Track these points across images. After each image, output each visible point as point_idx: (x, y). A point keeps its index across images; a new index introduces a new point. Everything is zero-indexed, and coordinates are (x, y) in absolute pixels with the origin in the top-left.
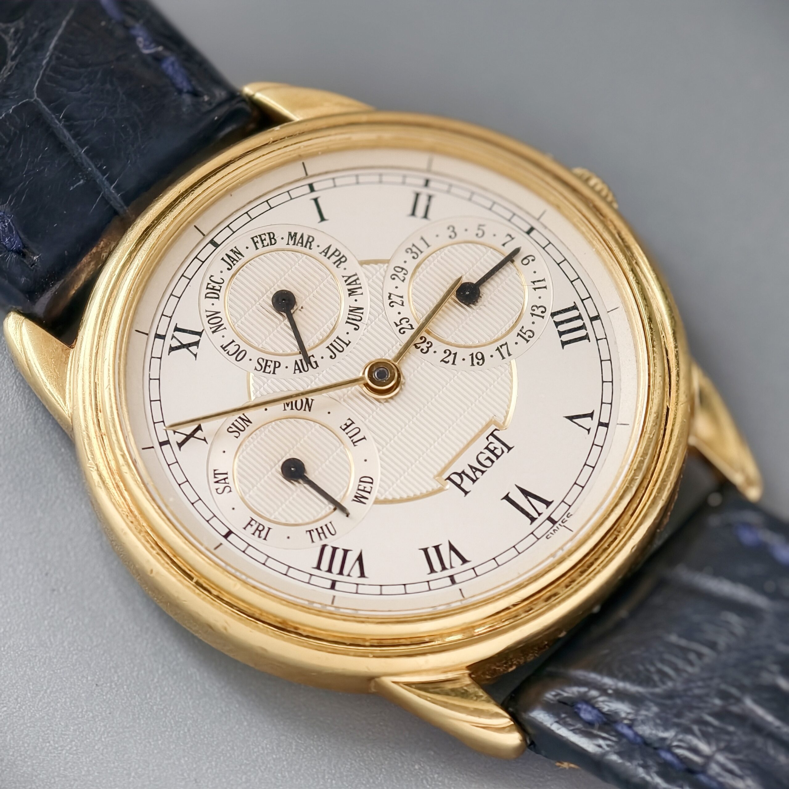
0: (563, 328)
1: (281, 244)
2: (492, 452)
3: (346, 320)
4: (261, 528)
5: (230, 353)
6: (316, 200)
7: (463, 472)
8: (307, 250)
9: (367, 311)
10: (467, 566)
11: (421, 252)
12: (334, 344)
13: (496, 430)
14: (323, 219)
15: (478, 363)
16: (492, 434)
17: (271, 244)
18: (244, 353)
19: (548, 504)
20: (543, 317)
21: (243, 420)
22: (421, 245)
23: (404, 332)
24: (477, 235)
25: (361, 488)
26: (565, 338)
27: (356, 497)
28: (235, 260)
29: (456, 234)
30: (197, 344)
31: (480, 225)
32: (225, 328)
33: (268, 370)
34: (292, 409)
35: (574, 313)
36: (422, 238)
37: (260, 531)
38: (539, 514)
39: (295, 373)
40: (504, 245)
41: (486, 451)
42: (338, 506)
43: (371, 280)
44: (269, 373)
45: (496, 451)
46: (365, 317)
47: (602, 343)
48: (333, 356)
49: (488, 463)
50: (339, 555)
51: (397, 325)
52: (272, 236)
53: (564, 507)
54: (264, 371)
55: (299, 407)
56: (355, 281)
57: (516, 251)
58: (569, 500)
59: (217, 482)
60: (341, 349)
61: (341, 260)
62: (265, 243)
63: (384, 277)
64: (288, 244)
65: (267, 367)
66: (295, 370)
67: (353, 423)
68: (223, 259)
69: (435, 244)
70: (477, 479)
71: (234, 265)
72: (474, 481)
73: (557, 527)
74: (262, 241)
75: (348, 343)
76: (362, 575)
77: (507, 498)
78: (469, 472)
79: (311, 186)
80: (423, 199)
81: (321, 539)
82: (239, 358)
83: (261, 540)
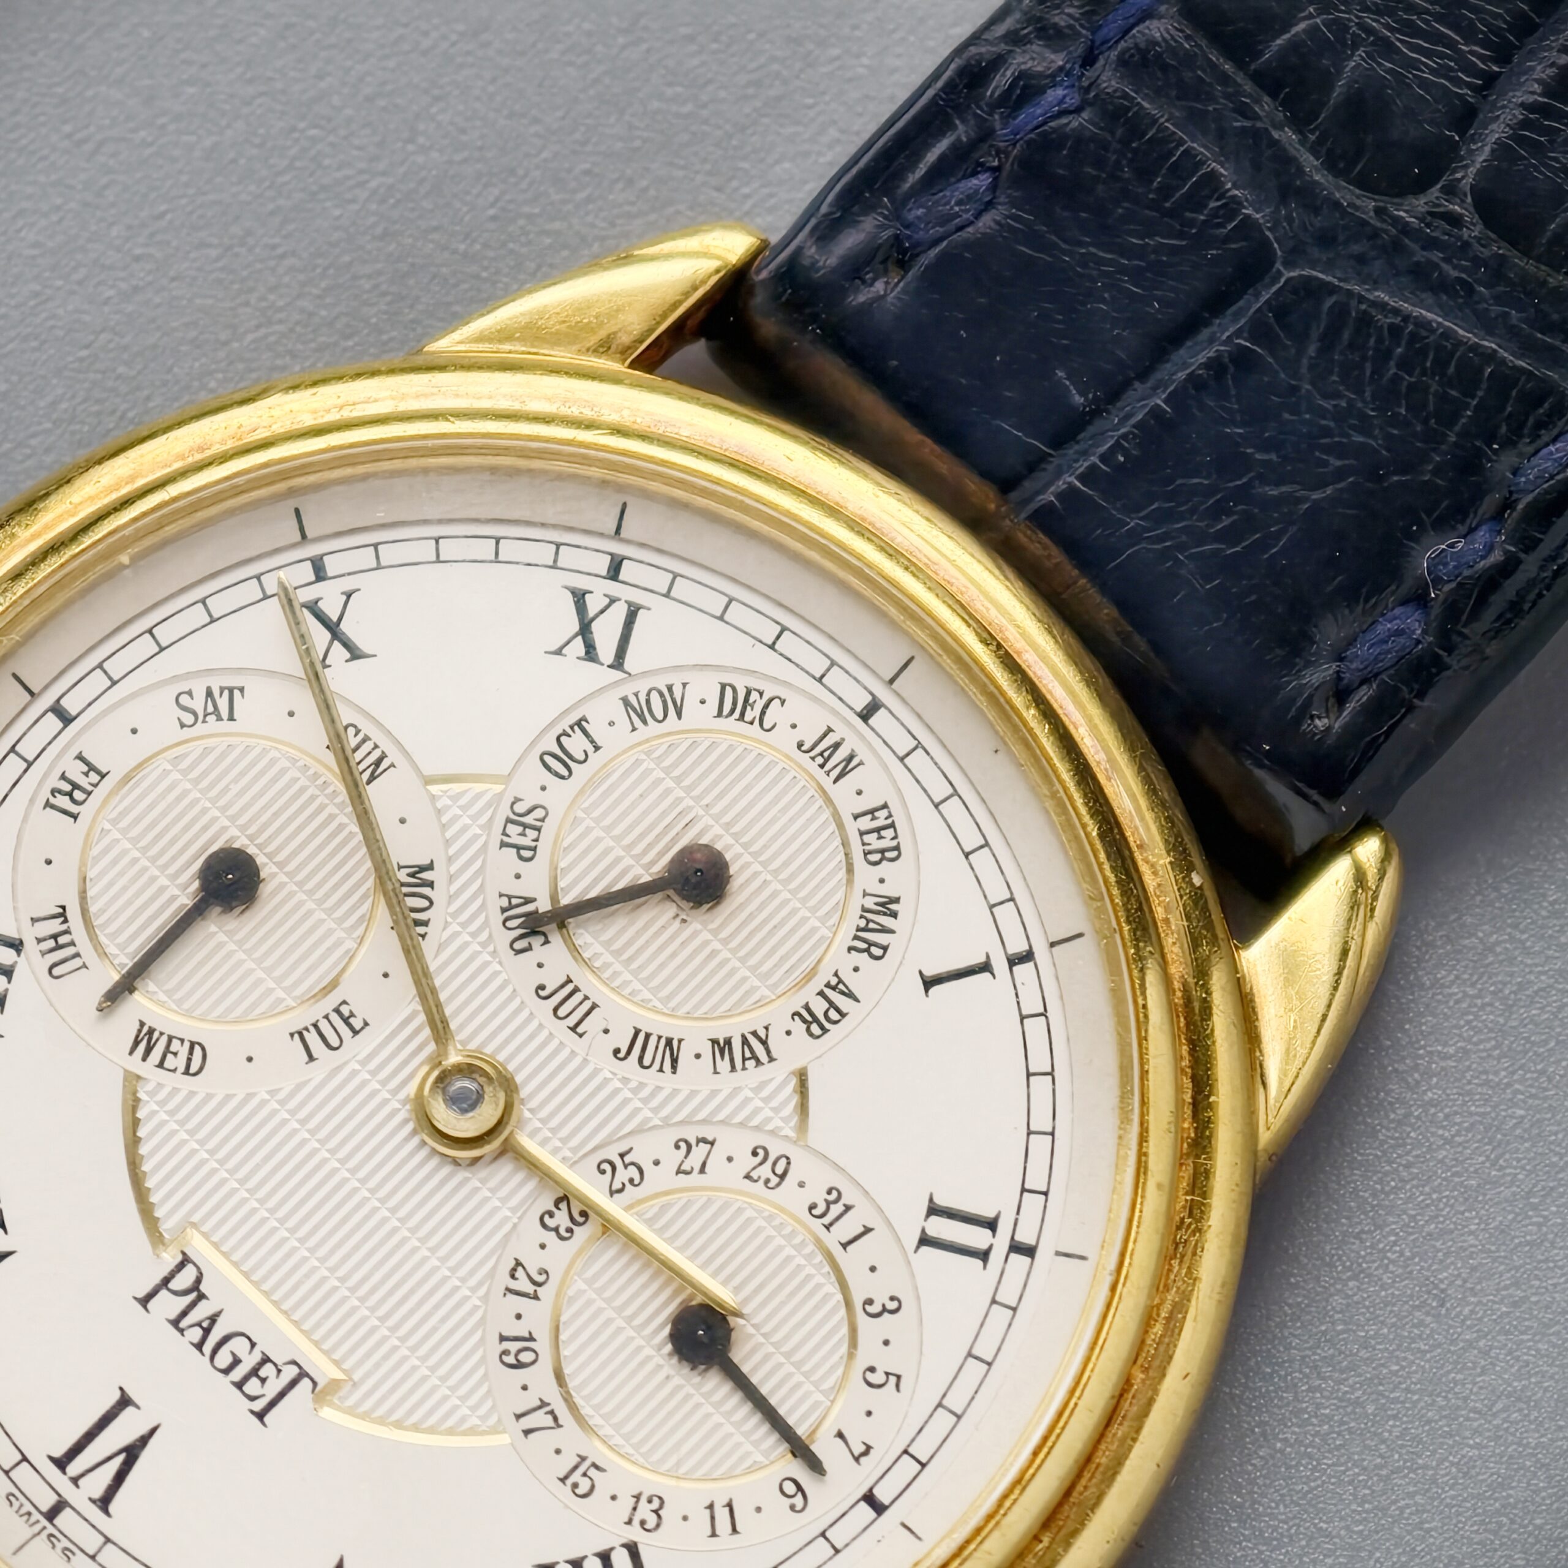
1: (866, 876)
2: (254, 1372)
3: (645, 1029)
4: (78, 795)
5: (563, 739)
6: (985, 967)
7: (202, 1297)
8: (845, 935)
9: (666, 1081)
11: (829, 1227)
12: (578, 997)
13: (315, 1384)
14: (929, 983)
15: (506, 1352)
16: (303, 1374)
17: (866, 854)
18: (565, 773)
19: (104, 1502)
20: (629, 1522)
21: (378, 763)
22: (847, 1228)
23: (603, 1172)
24: (872, 1369)
25: (175, 1045)
27: (151, 1031)
28: (827, 760)
29: (876, 1315)
30: (590, 653)
31: (899, 1377)
32: (634, 729)
33: (513, 830)
36: (867, 1230)
37: (70, 794)
39: (501, 895)
40: (840, 1435)
41: (256, 1357)
42: (126, 985)
43: (751, 1095)
44: (504, 834)
45: (254, 1381)
48: (542, 993)
49: (224, 1358)
51: (622, 1156)
52: (888, 855)
53: (91, 1542)
54: (509, 821)
56: (754, 1056)
57: (815, 1466)
58: (109, 1555)
59: (209, 693)
60: (562, 1012)
61: (813, 1023)
62: (871, 838)
63: (757, 1128)
64: (865, 894)
65: (520, 829)
66: (510, 897)
67: (356, 1032)
68: (830, 730)
69: (853, 1262)
70: (181, 1331)
71: (813, 758)
72: (175, 1323)
73: (38, 1522)
74: (878, 830)
75: (580, 1030)
77: (124, 1402)
78: (201, 1312)
79: (1027, 957)
80: (977, 1237)
81: (39, 941)
82: (548, 759)
83: (45, 794)
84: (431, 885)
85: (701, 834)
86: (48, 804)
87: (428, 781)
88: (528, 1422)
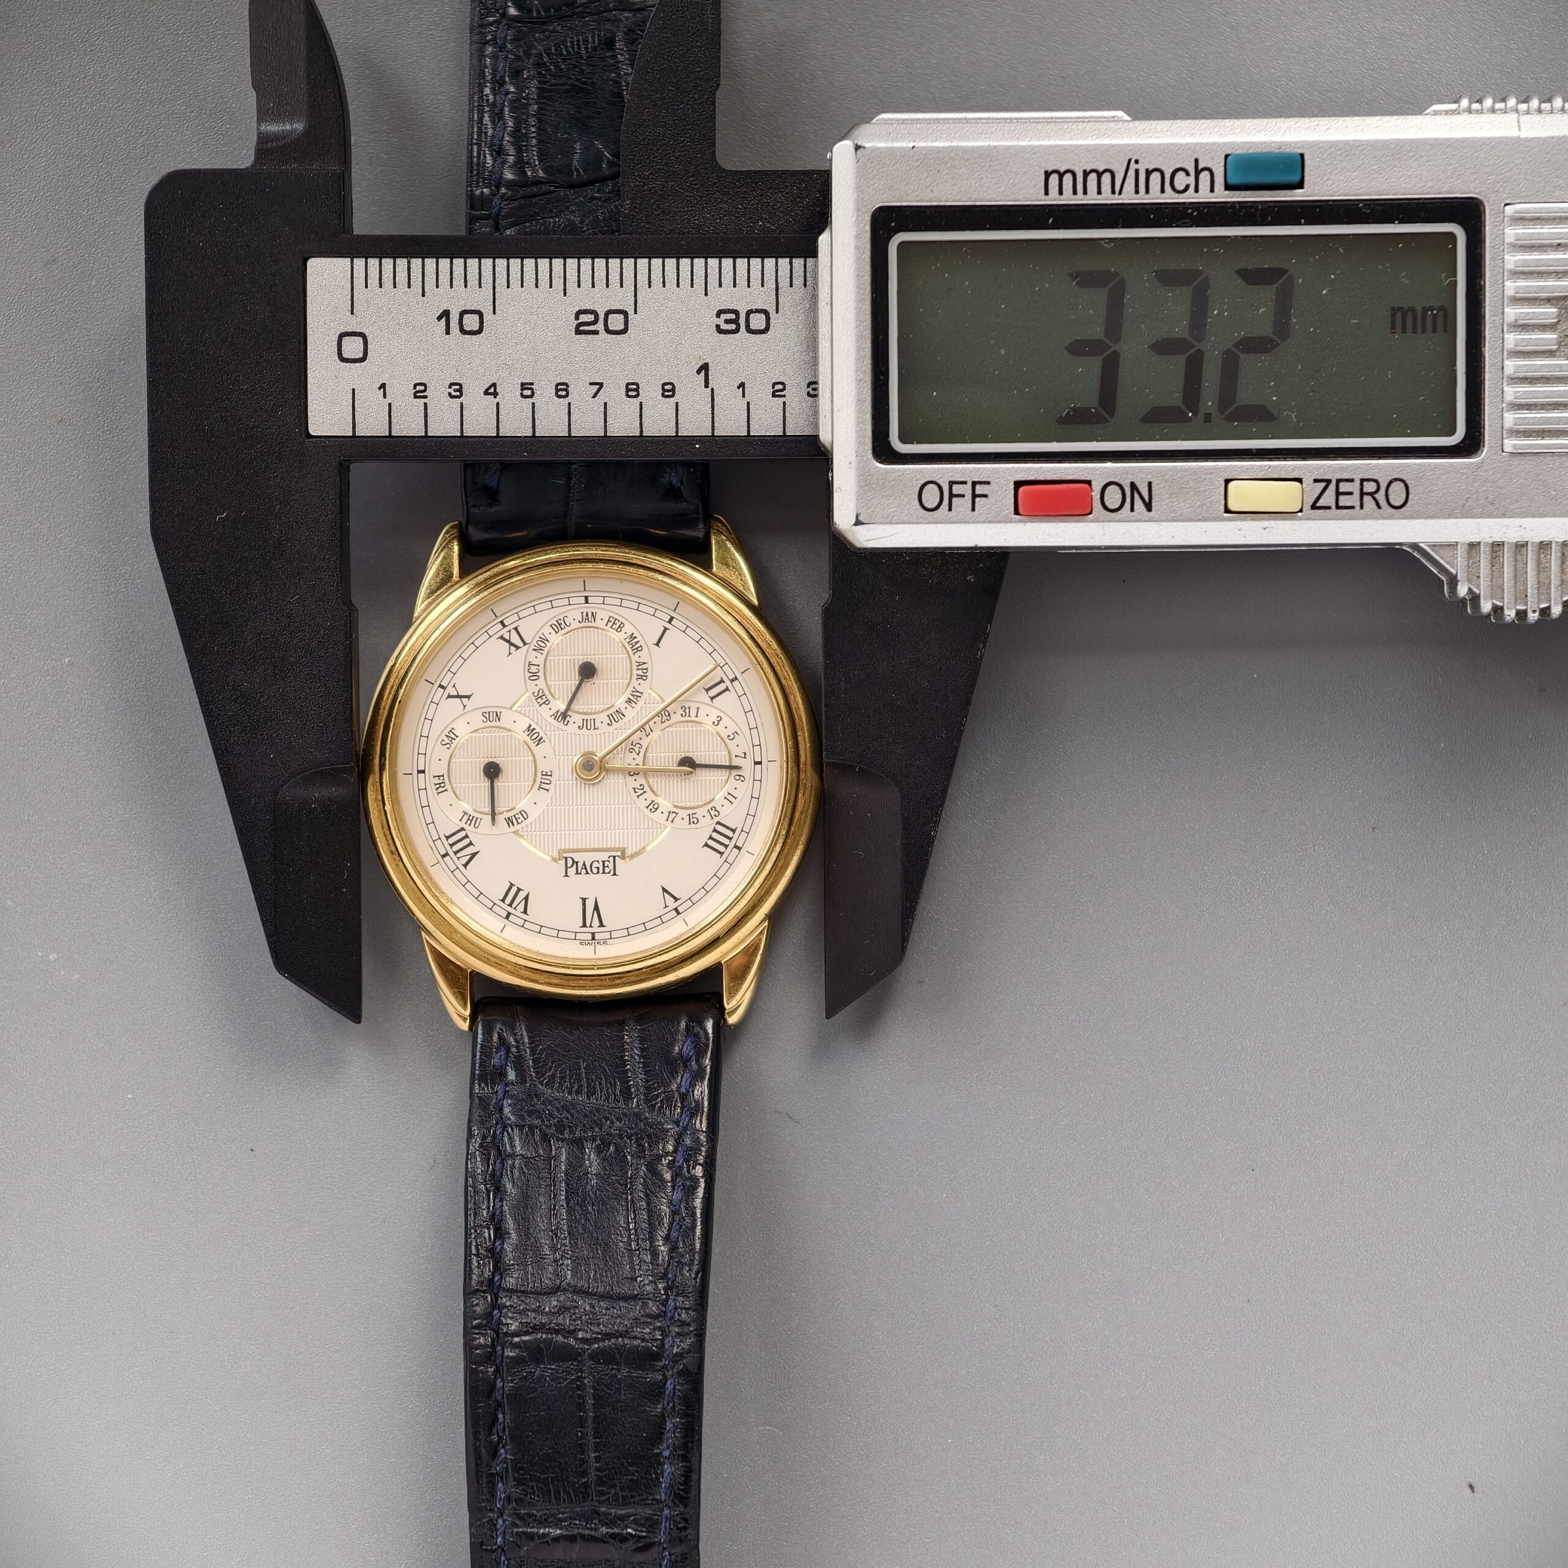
0: (716, 836)
1: (622, 635)
2: (604, 867)
3: (609, 714)
5: (530, 671)
6: (666, 629)
7: (577, 863)
8: (631, 653)
9: (625, 720)
10: (524, 916)
11: (689, 716)
12: (589, 721)
13: (619, 857)
14: (657, 644)
15: (651, 809)
16: (614, 857)
17: (617, 630)
18: (537, 677)
19: (601, 925)
20: (712, 818)
21: (497, 715)
22: (693, 712)
25: (517, 816)
26: (711, 843)
27: (509, 819)
28: (588, 620)
29: (718, 724)
30: (517, 648)
31: (736, 732)
32: (542, 654)
33: (539, 700)
34: (528, 735)
35: (729, 833)
36: (698, 708)
37: (440, 787)
38: (591, 926)
39: (551, 716)
40: (736, 756)
41: (601, 863)
42: (493, 814)
43: (645, 705)
44: (538, 703)
45: (606, 868)
46: (621, 723)
47: (726, 865)
48: (581, 728)
49: (595, 871)
50: (466, 842)
51: (632, 745)
52: (621, 626)
53: (607, 935)
54: (536, 699)
55: (533, 738)
56: (638, 696)
57: (738, 768)
58: (614, 935)
59: (447, 736)
60: (589, 728)
61: (642, 677)
62: (614, 626)
64: (625, 639)
66: (553, 715)
67: (551, 776)
68: (582, 613)
69: (701, 718)
70: (580, 874)
71: (585, 622)
72: (577, 873)
73: (592, 943)
74: (614, 623)
75: (596, 728)
76: (465, 865)
77: (584, 900)
78: (580, 865)
79: (672, 619)
80: (722, 687)
81: (466, 823)
82: (531, 678)
83: (435, 792)
84: (534, 729)
85: (578, 662)
86: (438, 793)
87: (511, 708)
88: (670, 819)
